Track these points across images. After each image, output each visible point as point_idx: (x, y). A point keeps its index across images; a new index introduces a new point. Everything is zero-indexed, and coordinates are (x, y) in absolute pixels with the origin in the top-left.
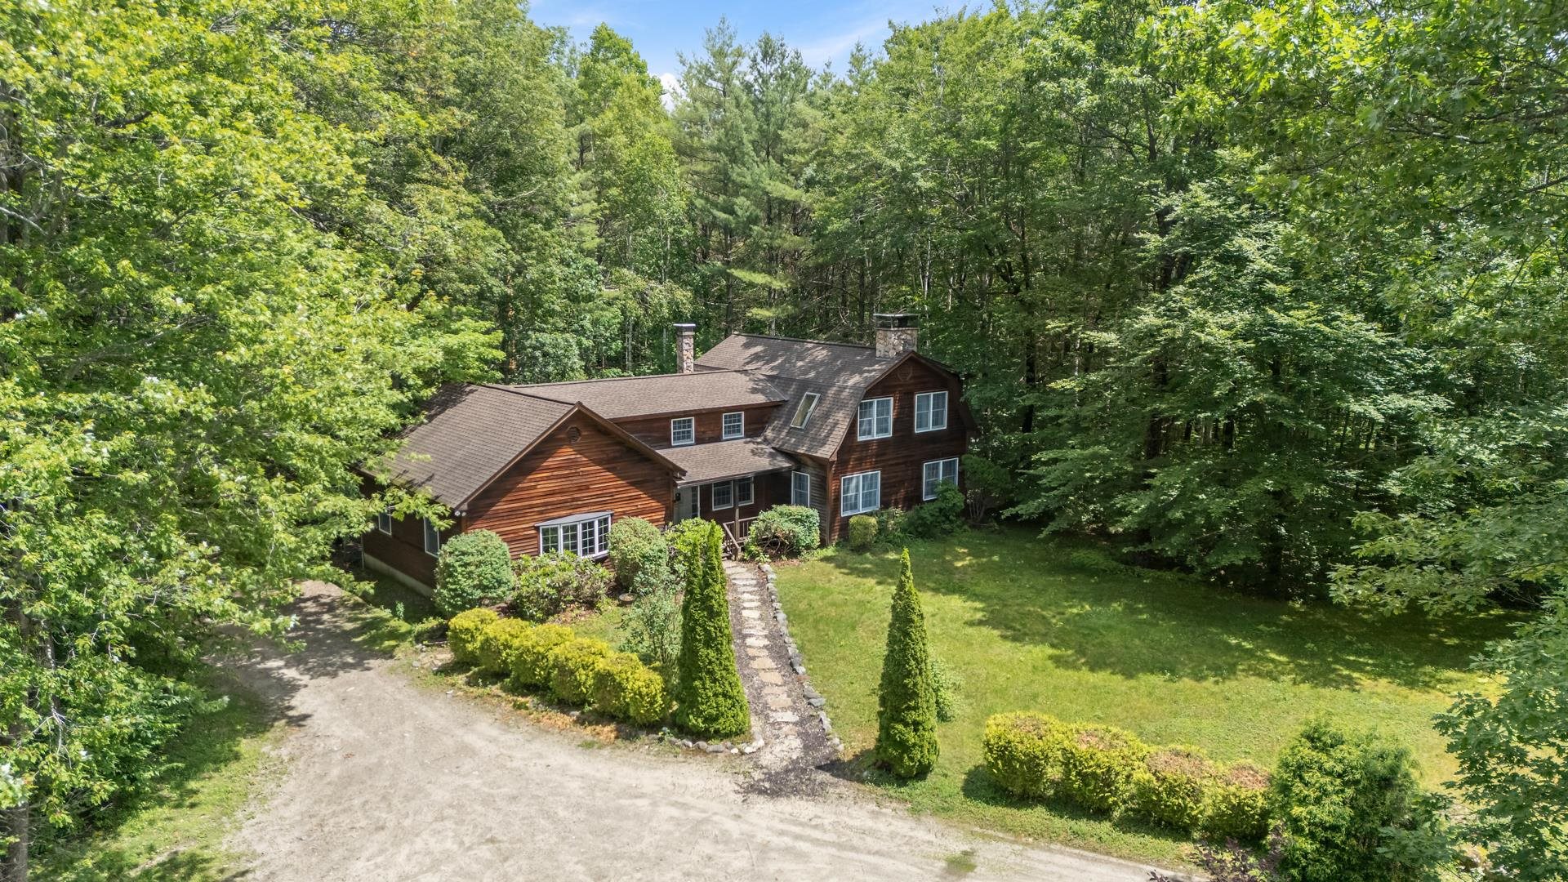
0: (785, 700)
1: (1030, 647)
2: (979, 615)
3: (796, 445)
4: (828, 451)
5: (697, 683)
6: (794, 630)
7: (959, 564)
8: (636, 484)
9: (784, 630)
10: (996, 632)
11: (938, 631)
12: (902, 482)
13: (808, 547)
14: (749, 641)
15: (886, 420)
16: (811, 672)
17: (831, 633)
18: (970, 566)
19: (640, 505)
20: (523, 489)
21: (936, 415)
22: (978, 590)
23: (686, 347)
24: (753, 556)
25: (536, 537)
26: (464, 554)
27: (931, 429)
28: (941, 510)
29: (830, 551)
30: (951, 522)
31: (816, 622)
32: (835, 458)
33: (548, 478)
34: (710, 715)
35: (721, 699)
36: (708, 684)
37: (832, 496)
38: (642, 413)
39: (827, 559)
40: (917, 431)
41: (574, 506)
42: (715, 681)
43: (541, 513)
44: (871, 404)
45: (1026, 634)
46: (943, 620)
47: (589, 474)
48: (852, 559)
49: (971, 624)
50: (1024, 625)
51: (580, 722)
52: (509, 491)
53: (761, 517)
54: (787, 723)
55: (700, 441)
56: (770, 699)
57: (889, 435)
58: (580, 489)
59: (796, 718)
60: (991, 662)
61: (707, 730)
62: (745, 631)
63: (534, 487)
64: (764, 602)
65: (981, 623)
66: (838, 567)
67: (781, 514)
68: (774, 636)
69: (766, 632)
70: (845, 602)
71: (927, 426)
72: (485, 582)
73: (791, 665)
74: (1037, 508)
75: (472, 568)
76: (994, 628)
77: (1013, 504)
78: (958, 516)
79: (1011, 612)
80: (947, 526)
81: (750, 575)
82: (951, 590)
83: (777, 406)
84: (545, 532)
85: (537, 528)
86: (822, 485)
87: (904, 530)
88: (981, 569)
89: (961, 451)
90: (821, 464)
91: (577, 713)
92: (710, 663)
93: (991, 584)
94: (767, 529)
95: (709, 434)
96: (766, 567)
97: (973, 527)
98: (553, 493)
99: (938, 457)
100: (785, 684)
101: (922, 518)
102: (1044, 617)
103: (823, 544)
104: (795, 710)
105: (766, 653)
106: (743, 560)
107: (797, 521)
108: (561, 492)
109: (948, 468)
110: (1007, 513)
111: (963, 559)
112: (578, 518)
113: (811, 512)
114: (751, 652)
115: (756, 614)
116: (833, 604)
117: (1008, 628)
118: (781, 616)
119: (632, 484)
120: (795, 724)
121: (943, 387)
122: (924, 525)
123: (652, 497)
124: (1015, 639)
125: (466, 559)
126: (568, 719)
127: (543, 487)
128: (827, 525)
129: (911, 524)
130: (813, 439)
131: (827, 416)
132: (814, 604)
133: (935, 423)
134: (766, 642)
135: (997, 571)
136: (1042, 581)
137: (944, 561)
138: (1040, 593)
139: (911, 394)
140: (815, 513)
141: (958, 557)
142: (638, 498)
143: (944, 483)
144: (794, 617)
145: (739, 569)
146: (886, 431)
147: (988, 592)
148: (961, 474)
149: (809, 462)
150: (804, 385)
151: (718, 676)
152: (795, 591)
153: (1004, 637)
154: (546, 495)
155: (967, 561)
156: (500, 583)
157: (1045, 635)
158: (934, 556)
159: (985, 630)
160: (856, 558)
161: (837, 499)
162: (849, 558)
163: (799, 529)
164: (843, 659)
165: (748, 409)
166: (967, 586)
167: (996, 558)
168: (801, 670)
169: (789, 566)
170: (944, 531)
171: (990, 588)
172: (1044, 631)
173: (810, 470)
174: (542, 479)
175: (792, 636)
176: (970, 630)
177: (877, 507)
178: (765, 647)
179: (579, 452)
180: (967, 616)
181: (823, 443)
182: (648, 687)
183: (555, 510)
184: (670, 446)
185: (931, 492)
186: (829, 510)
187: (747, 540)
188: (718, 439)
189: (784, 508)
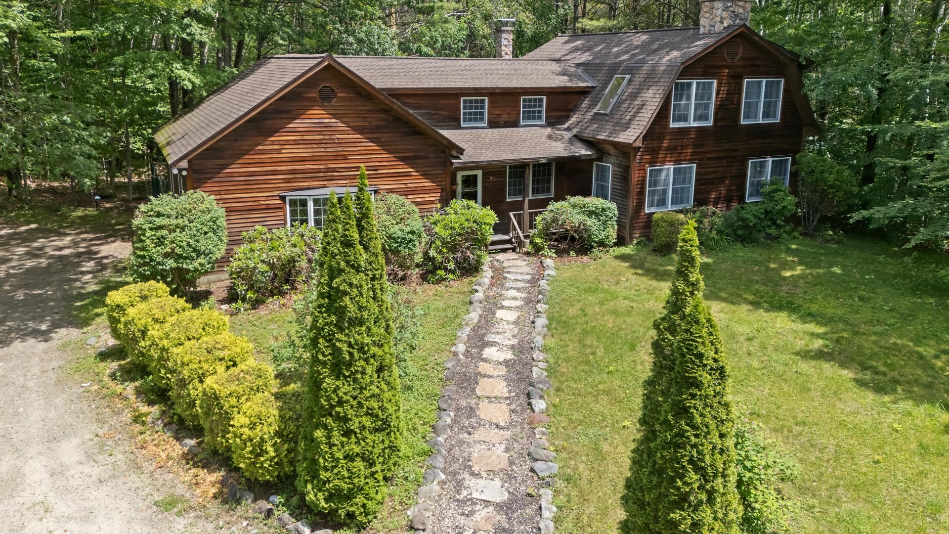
0: (499, 456)
1: (907, 405)
2: (818, 344)
3: (598, 131)
4: (630, 136)
5: (319, 434)
6: (551, 342)
7: (788, 274)
8: (406, 160)
9: (539, 341)
10: (847, 374)
11: (756, 364)
12: (722, 179)
13: (602, 244)
14: (488, 352)
15: (707, 106)
16: (554, 410)
17: (600, 352)
18: (800, 277)
19: (412, 183)
20: (264, 152)
21: (767, 105)
22: (814, 308)
23: (504, 42)
24: (538, 249)
25: (281, 208)
26: (159, 215)
27: (761, 121)
28: (767, 213)
29: (627, 250)
30: (779, 227)
31: (585, 333)
32: (639, 144)
33: (296, 142)
34: (339, 490)
35: (359, 464)
36: (337, 437)
37: (634, 188)
38: (426, 86)
39: (623, 258)
40: (743, 122)
41: (328, 176)
42: (348, 433)
43: (288, 181)
44: (689, 85)
45: (896, 382)
46: (764, 347)
47: (347, 143)
48: (653, 260)
49: (806, 355)
50: (891, 366)
51: (190, 458)
52: (246, 153)
53: (549, 208)
54: (487, 503)
55: (493, 124)
56: (476, 452)
57: (710, 123)
58: (336, 158)
59: (502, 496)
60: (842, 424)
61: (334, 512)
62: (490, 338)
63: (278, 151)
64: (528, 301)
65: (819, 355)
66: (633, 267)
67: (574, 206)
68: (523, 349)
69: (515, 341)
70: (629, 312)
71: (756, 117)
72: (178, 251)
73: (529, 395)
74: (900, 210)
75: (164, 232)
76: (842, 365)
77: (865, 206)
78: (787, 221)
79: (868, 343)
80: (773, 231)
81: (527, 269)
82: (776, 306)
83: (583, 93)
84: (293, 203)
85: (283, 198)
86: (624, 176)
87: (719, 232)
88: (818, 282)
89: (794, 148)
90: (625, 151)
91: (192, 442)
92: (340, 403)
93: (832, 302)
94: (555, 220)
95: (505, 118)
96: (548, 262)
97: (804, 234)
98: (303, 160)
99: (764, 154)
100: (511, 425)
101: (743, 220)
102: (921, 357)
103: (621, 241)
104: (509, 477)
105: (503, 371)
106: (528, 254)
107: (591, 213)
108: (312, 159)
109: (778, 168)
110: (856, 217)
111: (792, 268)
112: (332, 191)
113: (607, 204)
114: (483, 367)
115: (511, 316)
116: (615, 312)
117: (864, 368)
118: (541, 321)
119: (401, 159)
120: (499, 507)
121: (779, 73)
122: (746, 227)
123: (426, 176)
124: (880, 389)
125: (159, 221)
126: (177, 449)
127: (288, 152)
128: (626, 221)
129: (728, 224)
130: (617, 124)
131: (634, 96)
132: (589, 311)
133: (766, 115)
134: (509, 355)
135: (841, 286)
136: (906, 303)
137: (768, 269)
138: (907, 318)
139: (737, 79)
140: (613, 206)
141: (785, 266)
142: (407, 175)
143: (772, 183)
144: (558, 324)
145: (519, 263)
146: (705, 118)
147: (830, 312)
148: (794, 175)
149: (612, 150)
150: (614, 69)
151: (354, 425)
152: (571, 291)
153: (861, 383)
154: (293, 161)
155: (799, 270)
156: (199, 253)
157: (929, 386)
158: (756, 263)
159: (828, 368)
160: (660, 259)
161: (641, 193)
162: (649, 258)
163: (590, 222)
164: (607, 393)
165: (551, 93)
166: (798, 302)
167: (837, 270)
168: (540, 405)
169: (575, 264)
170: (769, 236)
171: (832, 308)
172: (925, 379)
173: (613, 159)
174: (288, 142)
175: (546, 349)
176: (805, 366)
177: (690, 205)
178: (506, 362)
179: (335, 116)
180: (800, 344)
181: (626, 126)
182: (253, 426)
183: (305, 179)
184: (459, 127)
185: (756, 193)
186: (632, 203)
187: (533, 232)
188: (515, 124)
189: (578, 199)
